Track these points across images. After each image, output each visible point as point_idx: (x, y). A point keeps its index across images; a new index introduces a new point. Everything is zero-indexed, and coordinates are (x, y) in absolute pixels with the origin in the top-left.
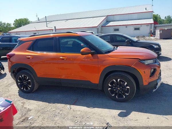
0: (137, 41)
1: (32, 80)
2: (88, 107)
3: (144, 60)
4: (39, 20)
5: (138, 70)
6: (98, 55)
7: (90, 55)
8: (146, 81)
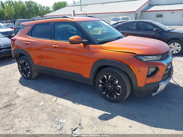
0: (169, 30)
1: (31, 67)
2: (74, 102)
3: (143, 55)
4: (74, 3)
5: (131, 67)
6: (90, 45)
7: (82, 44)
8: (141, 82)
